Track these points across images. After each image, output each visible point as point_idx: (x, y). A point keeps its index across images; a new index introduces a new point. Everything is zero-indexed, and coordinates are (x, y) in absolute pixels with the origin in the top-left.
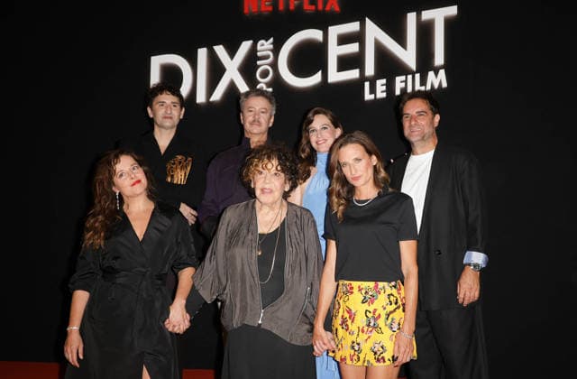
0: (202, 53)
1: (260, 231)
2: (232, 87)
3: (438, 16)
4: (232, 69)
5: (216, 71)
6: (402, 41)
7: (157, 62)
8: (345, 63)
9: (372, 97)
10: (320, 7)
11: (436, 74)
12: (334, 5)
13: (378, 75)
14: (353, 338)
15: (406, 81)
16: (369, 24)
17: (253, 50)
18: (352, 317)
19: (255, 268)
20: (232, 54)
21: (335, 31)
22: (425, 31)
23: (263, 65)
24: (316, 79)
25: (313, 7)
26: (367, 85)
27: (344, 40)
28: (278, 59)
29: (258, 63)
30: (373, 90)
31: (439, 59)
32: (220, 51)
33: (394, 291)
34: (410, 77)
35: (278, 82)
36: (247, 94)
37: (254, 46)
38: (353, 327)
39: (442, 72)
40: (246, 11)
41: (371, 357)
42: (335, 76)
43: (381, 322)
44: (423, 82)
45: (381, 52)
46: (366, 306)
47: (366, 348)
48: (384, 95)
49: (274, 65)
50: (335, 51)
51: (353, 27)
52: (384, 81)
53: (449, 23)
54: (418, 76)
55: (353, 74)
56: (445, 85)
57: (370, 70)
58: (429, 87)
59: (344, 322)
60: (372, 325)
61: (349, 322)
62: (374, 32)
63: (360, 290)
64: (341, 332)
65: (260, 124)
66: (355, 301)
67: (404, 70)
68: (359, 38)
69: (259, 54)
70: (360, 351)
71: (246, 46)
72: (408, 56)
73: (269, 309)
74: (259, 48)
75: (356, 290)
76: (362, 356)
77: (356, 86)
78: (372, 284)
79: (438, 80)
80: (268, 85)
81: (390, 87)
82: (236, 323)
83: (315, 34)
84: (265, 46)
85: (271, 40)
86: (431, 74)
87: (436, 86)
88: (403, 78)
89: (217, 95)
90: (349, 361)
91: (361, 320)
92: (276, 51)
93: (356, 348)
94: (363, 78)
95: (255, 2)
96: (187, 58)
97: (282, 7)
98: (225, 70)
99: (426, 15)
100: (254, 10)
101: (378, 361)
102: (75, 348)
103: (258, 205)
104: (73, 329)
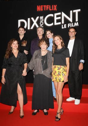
0: (29, 19)
1: (42, 55)
2: (35, 26)
3: (77, 11)
4: (35, 22)
5: (32, 23)
6: (69, 16)
7: (20, 21)
8: (58, 21)
9: (63, 28)
10: (53, 10)
11: (76, 23)
12: (55, 9)
13: (65, 23)
16: (63, 13)
20: (35, 19)
21: (56, 14)
22: (74, 14)
23: (41, 22)
24: (52, 24)
25: (51, 10)
26: (62, 25)
27: (57, 16)
28: (44, 20)
30: (64, 27)
31: (77, 20)
32: (32, 19)
33: (64, 68)
34: (71, 24)
35: (44, 25)
37: (39, 17)
39: (77, 23)
40: (38, 10)
42: (56, 24)
44: (74, 25)
45: (65, 19)
46: (58, 70)
49: (44, 22)
50: (56, 19)
51: (59, 14)
52: (66, 25)
53: (79, 12)
54: (72, 23)
55: (60, 23)
56: (78, 25)
57: (63, 22)
58: (75, 26)
59: (54, 73)
60: (59, 74)
62: (64, 15)
63: (57, 67)
64: (53, 75)
66: (56, 69)
67: (70, 22)
68: (61, 16)
71: (38, 18)
72: (71, 19)
74: (40, 18)
76: (57, 80)
77: (60, 26)
78: (60, 66)
79: (77, 24)
80: (42, 26)
81: (67, 26)
83: (52, 15)
84: (42, 18)
85: (43, 16)
86: (75, 23)
87: (76, 25)
88: (70, 24)
89: (32, 28)
91: (57, 73)
92: (44, 19)
93: (56, 78)
94: (62, 24)
95: (39, 8)
96: (26, 20)
97: (45, 10)
98: (33, 23)
99: (74, 11)
100: (39, 10)
101: (60, 81)
102: (3, 80)
103: (42, 50)
104: (3, 76)
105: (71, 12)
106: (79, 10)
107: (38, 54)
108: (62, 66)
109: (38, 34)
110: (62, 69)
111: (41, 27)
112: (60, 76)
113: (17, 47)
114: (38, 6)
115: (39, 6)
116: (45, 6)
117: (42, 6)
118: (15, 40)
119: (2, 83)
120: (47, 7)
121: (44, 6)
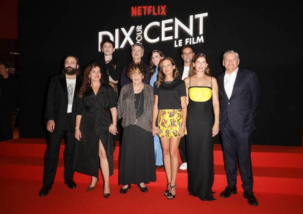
0: (117, 31)
1: (135, 93)
2: (128, 43)
3: (201, 16)
4: (128, 35)
5: (122, 37)
6: (188, 26)
7: (101, 34)
8: (167, 34)
9: (177, 46)
10: (159, 14)
11: (200, 37)
12: (164, 13)
13: (179, 38)
14: (167, 129)
15: (189, 40)
16: (176, 19)
17: (135, 30)
18: (166, 122)
19: (134, 105)
20: (127, 31)
21: (164, 22)
22: (196, 22)
23: (139, 35)
24: (157, 40)
25: (156, 14)
26: (175, 41)
27: (167, 25)
28: (144, 32)
29: (137, 34)
30: (177, 44)
31: (201, 32)
32: (123, 30)
33: (180, 112)
34: (190, 39)
35: (144, 41)
36: (133, 45)
37: (135, 28)
38: (166, 125)
39: (202, 37)
40: (132, 15)
41: (173, 135)
42: (164, 39)
43: (176, 123)
44: (195, 41)
45: (180, 29)
46: (171, 118)
47: (171, 132)
48: (181, 45)
49: (143, 35)
50: (164, 30)
51: (171, 21)
52: (181, 40)
53: (205, 19)
54: (193, 38)
55: (170, 38)
56: (203, 41)
57: (176, 36)
58: (197, 42)
59: (163, 123)
60: (173, 124)
61: (165, 124)
62: (178, 22)
63: (168, 113)
64: (161, 127)
65: (138, 55)
66: (166, 117)
67: (189, 36)
68: (173, 25)
69: (137, 31)
70: (169, 133)
71: (132, 28)
72: (190, 31)
73: (139, 119)
74: (137, 29)
75: (167, 113)
76: (169, 135)
77: (172, 42)
78: (172, 110)
79: (200, 40)
80: (140, 42)
81: (184, 42)
82: (127, 124)
83: (157, 23)
84: (139, 28)
85: (141, 26)
86: (198, 37)
87: (200, 42)
88: (188, 39)
89: (122, 46)
90: (165, 137)
91: (169, 123)
92: (143, 30)
93: (167, 132)
94: (174, 39)
95: (135, 12)
96: (112, 33)
97: (145, 14)
98: (125, 37)
99: (197, 16)
100: (135, 15)
101: (175, 136)
102: (78, 134)
103: (134, 84)
104: (77, 128)
105: (191, 17)
106: (206, 14)
107: (128, 91)
108: (175, 110)
109: (133, 56)
110: (176, 116)
111: (138, 44)
112: (174, 128)
113: (100, 77)
114: (132, 7)
115: (134, 8)
116: (145, 7)
117: (141, 7)
118: (95, 66)
119: (76, 139)
120: (149, 10)
121: (143, 7)
